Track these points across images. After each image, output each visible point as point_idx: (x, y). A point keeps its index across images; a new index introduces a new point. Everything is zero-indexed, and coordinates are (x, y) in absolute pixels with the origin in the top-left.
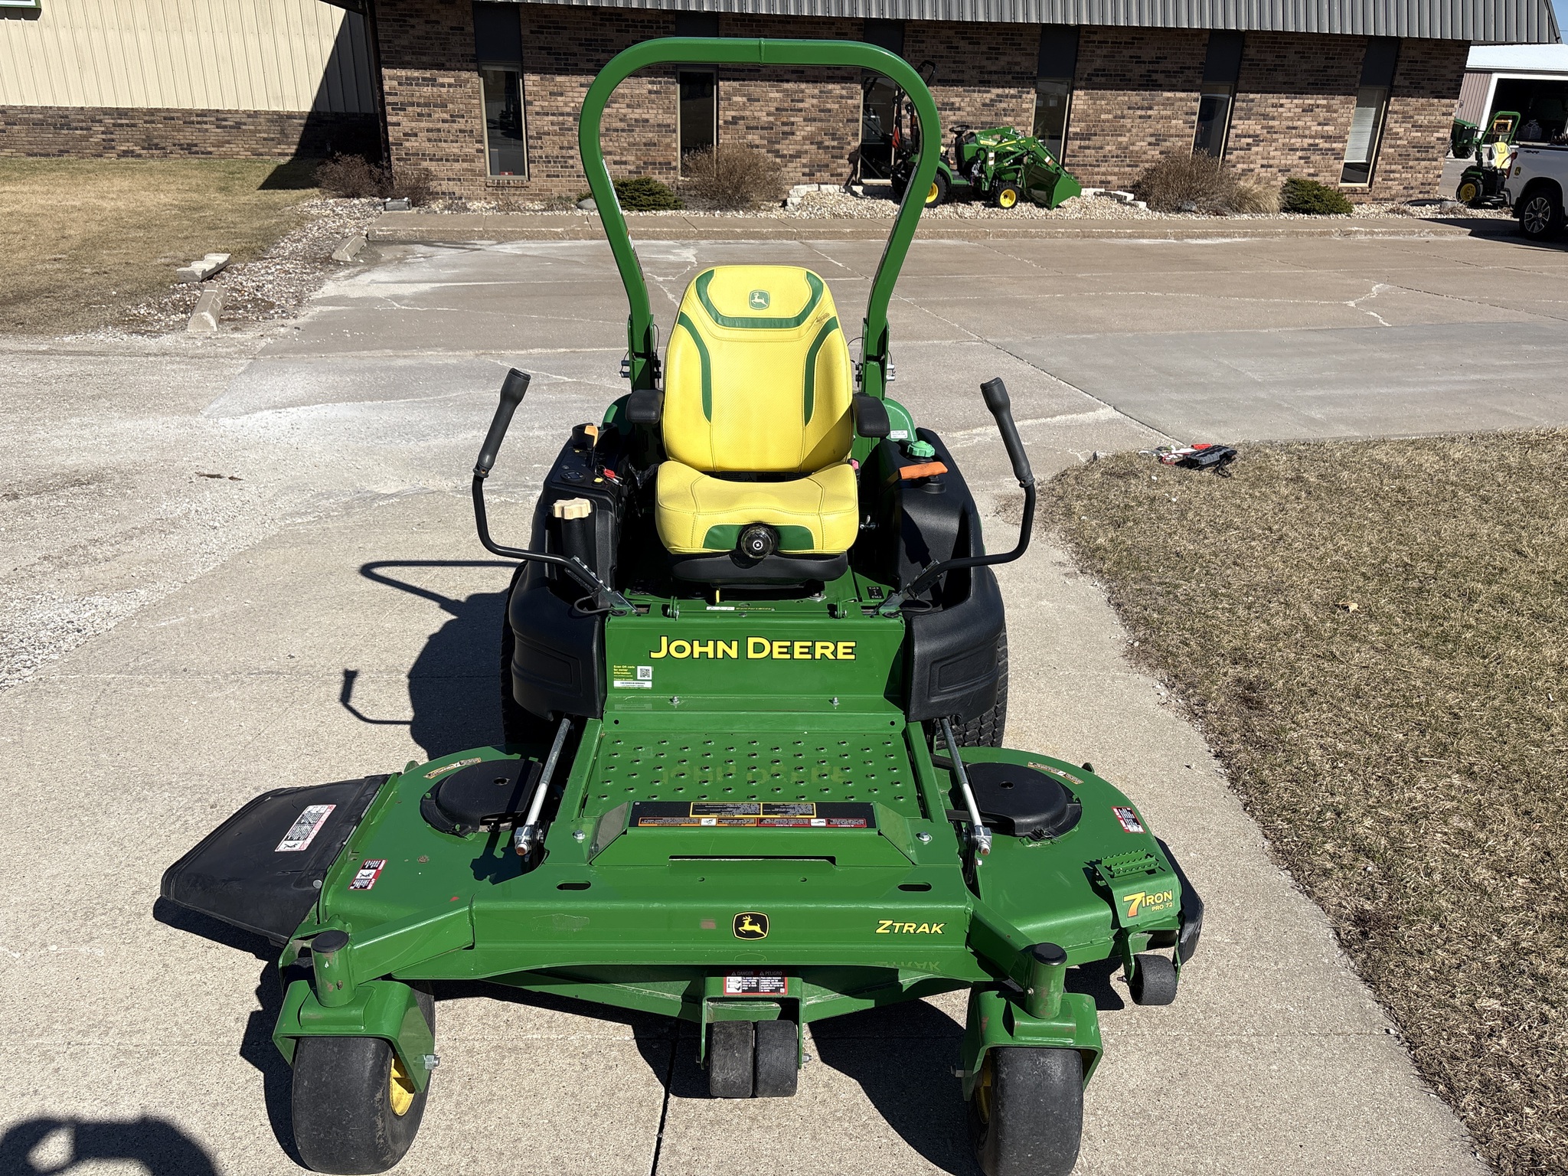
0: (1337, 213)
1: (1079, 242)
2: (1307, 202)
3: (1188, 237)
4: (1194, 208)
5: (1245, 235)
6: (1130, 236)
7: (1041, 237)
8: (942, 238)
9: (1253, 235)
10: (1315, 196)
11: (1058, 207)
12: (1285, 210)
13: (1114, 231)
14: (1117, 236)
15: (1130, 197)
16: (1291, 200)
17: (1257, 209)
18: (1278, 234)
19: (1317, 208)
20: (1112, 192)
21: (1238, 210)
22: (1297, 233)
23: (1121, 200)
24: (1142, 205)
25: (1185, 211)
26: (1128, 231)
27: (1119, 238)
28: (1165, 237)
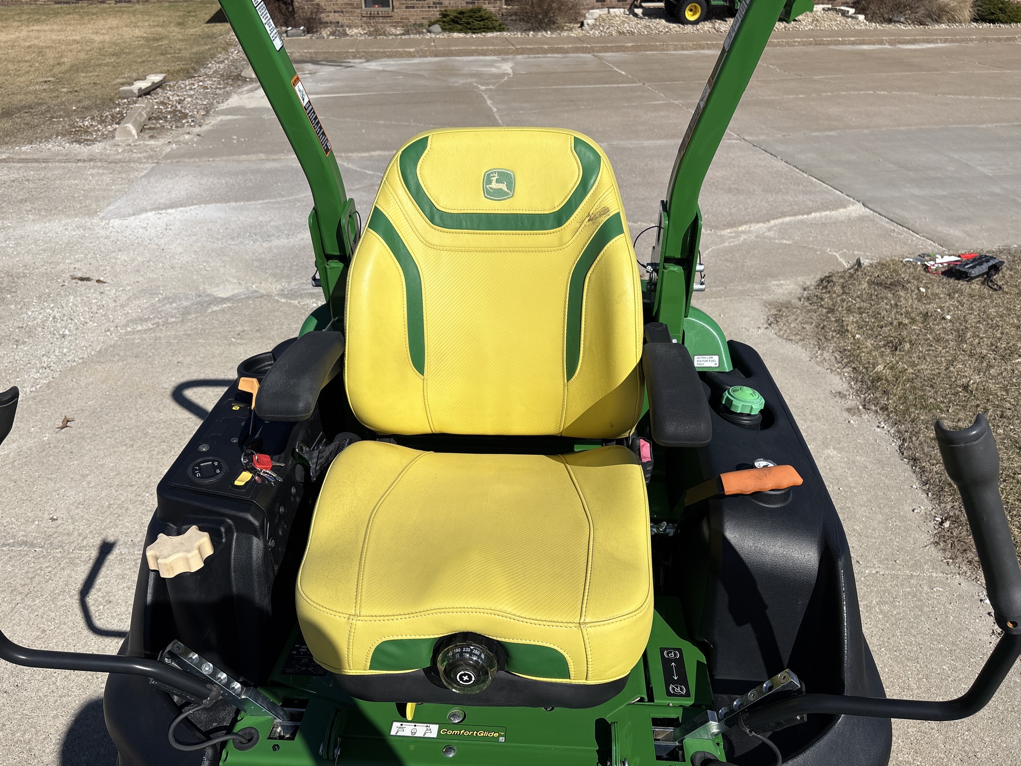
0: (1016, 23)
1: (811, 49)
2: (993, 14)
3: (900, 43)
4: (902, 19)
5: (946, 41)
6: (853, 43)
7: (781, 45)
8: (703, 48)
9: (952, 41)
10: (1000, 9)
11: (795, 20)
12: (975, 20)
13: (840, 39)
14: (843, 43)
15: (852, 11)
16: (980, 13)
17: (952, 20)
18: (972, 40)
19: (1001, 18)
20: (838, 8)
21: (938, 21)
22: (987, 40)
23: (844, 14)
24: (861, 17)
25: (896, 22)
26: (852, 39)
27: (845, 45)
28: (881, 42)
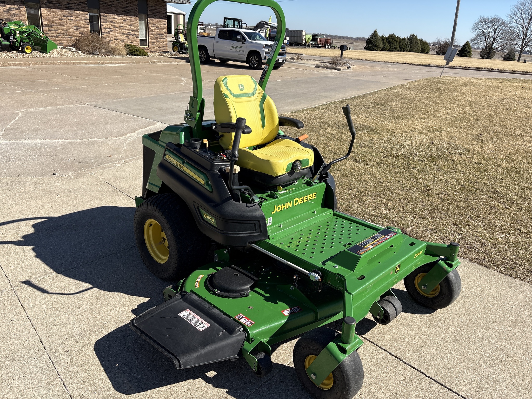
0: (144, 56)
1: (67, 66)
2: (134, 52)
3: (106, 64)
4: (98, 53)
5: (124, 63)
6: (86, 64)
7: (52, 64)
8: (11, 66)
9: (126, 63)
10: (136, 50)
11: (49, 53)
12: (128, 54)
13: (79, 62)
14: (81, 63)
15: (74, 49)
16: (129, 51)
17: (120, 54)
18: (134, 63)
19: (138, 54)
20: (67, 47)
21: (114, 54)
22: (139, 62)
23: (71, 50)
24: (80, 52)
25: (96, 54)
26: (85, 62)
27: (82, 64)
28: (98, 63)
